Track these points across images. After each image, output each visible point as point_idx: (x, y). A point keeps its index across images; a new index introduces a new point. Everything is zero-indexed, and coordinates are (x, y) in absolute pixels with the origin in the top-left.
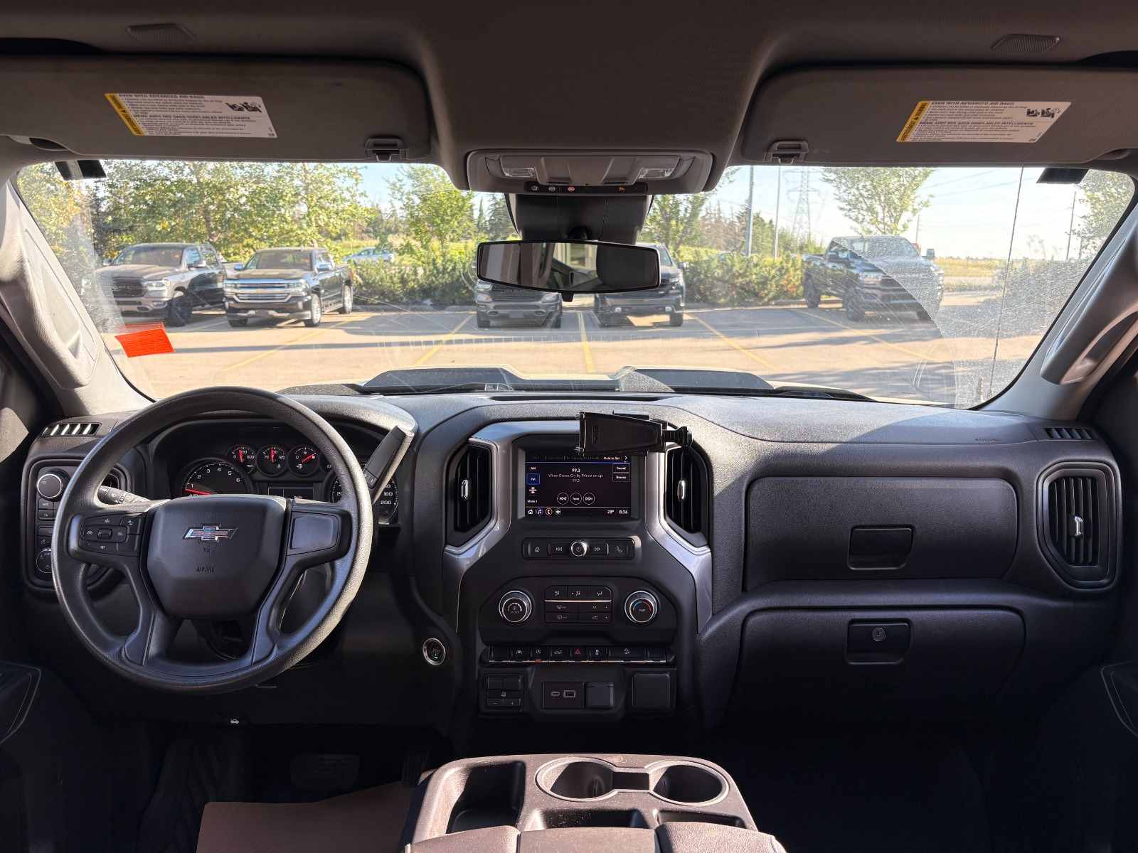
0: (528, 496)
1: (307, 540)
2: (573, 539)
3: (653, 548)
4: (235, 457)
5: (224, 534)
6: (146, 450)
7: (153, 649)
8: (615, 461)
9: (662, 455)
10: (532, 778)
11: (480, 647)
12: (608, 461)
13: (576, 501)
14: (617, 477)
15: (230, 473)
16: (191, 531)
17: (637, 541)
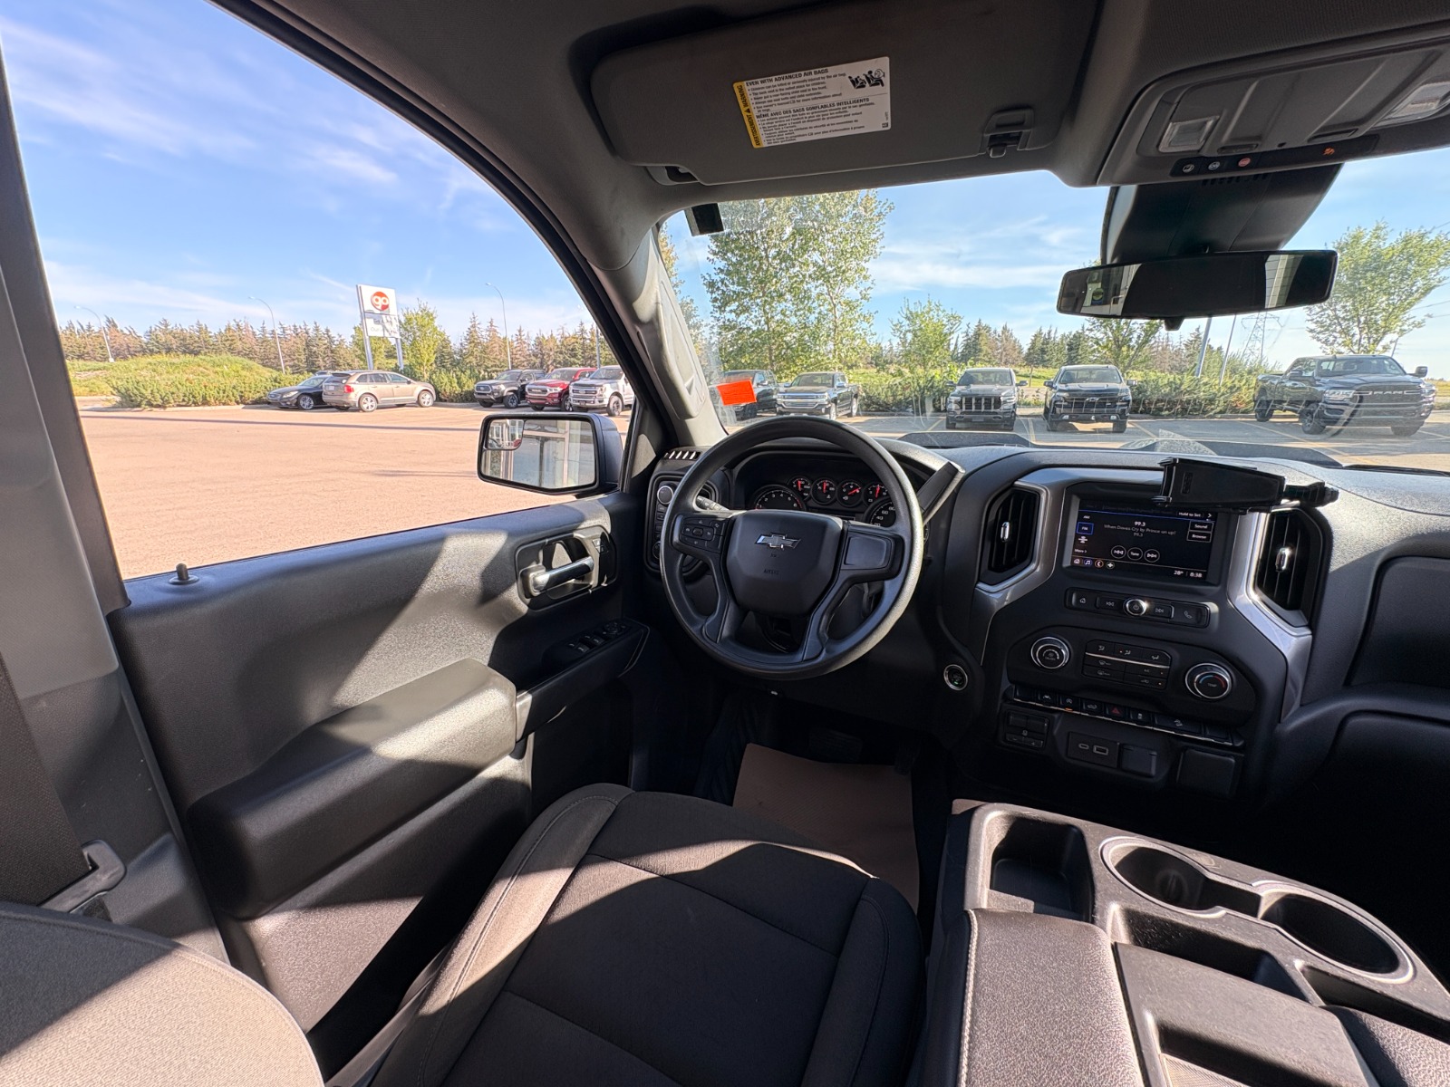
0: (1077, 544)
1: (859, 559)
2: (1129, 597)
3: (1233, 617)
4: (795, 486)
5: (789, 543)
6: (731, 474)
7: (725, 632)
8: (1193, 518)
9: (1264, 515)
10: (1096, 854)
11: (1005, 684)
12: (1184, 516)
13: (1135, 557)
14: (1194, 536)
15: (789, 499)
16: (763, 537)
17: (1213, 607)
